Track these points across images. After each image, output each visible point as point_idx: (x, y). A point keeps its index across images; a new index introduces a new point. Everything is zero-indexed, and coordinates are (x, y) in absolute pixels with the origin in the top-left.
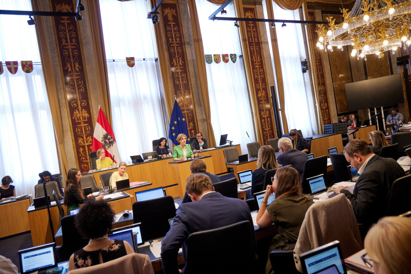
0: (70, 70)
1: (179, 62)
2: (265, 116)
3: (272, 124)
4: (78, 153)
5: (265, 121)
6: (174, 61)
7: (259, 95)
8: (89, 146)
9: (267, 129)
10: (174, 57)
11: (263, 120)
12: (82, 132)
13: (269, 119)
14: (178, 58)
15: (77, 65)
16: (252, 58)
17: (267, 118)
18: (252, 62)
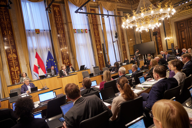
0: (6, 34)
1: (61, 32)
2: (100, 57)
3: (103, 60)
4: (11, 75)
5: (100, 59)
6: (59, 31)
7: (98, 47)
8: (17, 71)
9: (101, 62)
10: (59, 29)
11: (99, 58)
12: (13, 64)
13: (102, 58)
14: (61, 30)
15: (10, 32)
16: (94, 31)
17: (101, 57)
18: (94, 33)
